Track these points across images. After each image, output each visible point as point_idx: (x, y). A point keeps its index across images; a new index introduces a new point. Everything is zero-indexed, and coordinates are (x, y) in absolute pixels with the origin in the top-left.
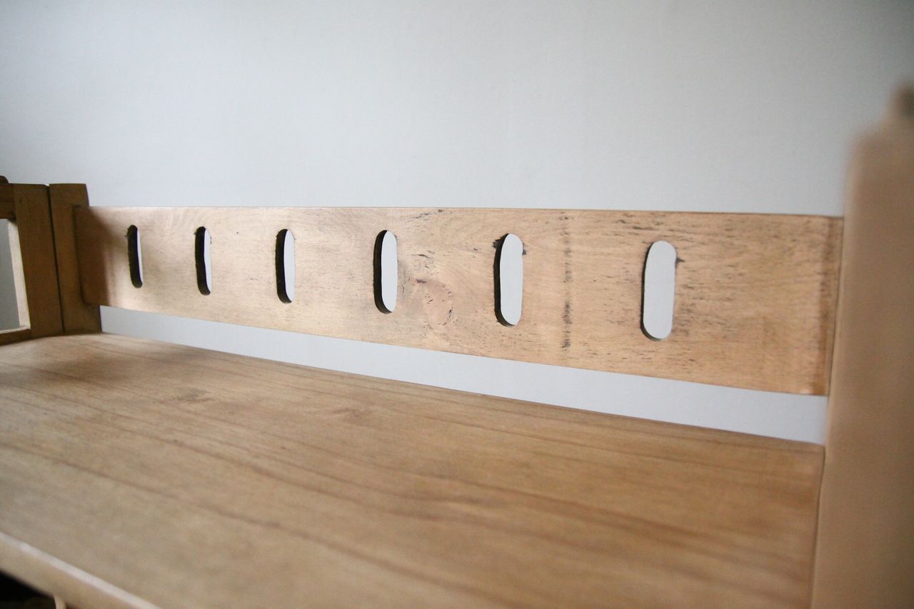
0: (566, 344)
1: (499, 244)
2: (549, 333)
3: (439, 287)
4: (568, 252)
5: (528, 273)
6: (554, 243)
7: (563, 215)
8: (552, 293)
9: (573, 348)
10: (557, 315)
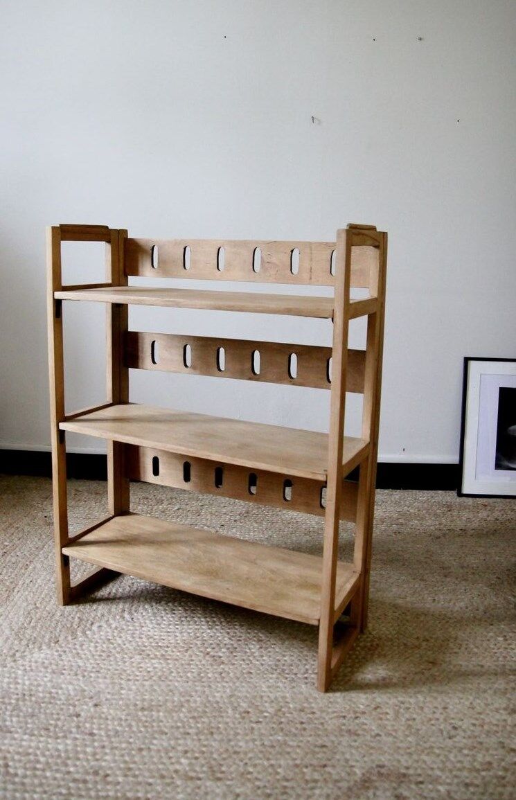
0: (311, 278)
1: (292, 251)
2: (306, 276)
3: (274, 264)
4: (311, 253)
5: (301, 260)
6: (308, 251)
7: (310, 243)
8: (307, 265)
9: (313, 280)
10: (308, 271)
